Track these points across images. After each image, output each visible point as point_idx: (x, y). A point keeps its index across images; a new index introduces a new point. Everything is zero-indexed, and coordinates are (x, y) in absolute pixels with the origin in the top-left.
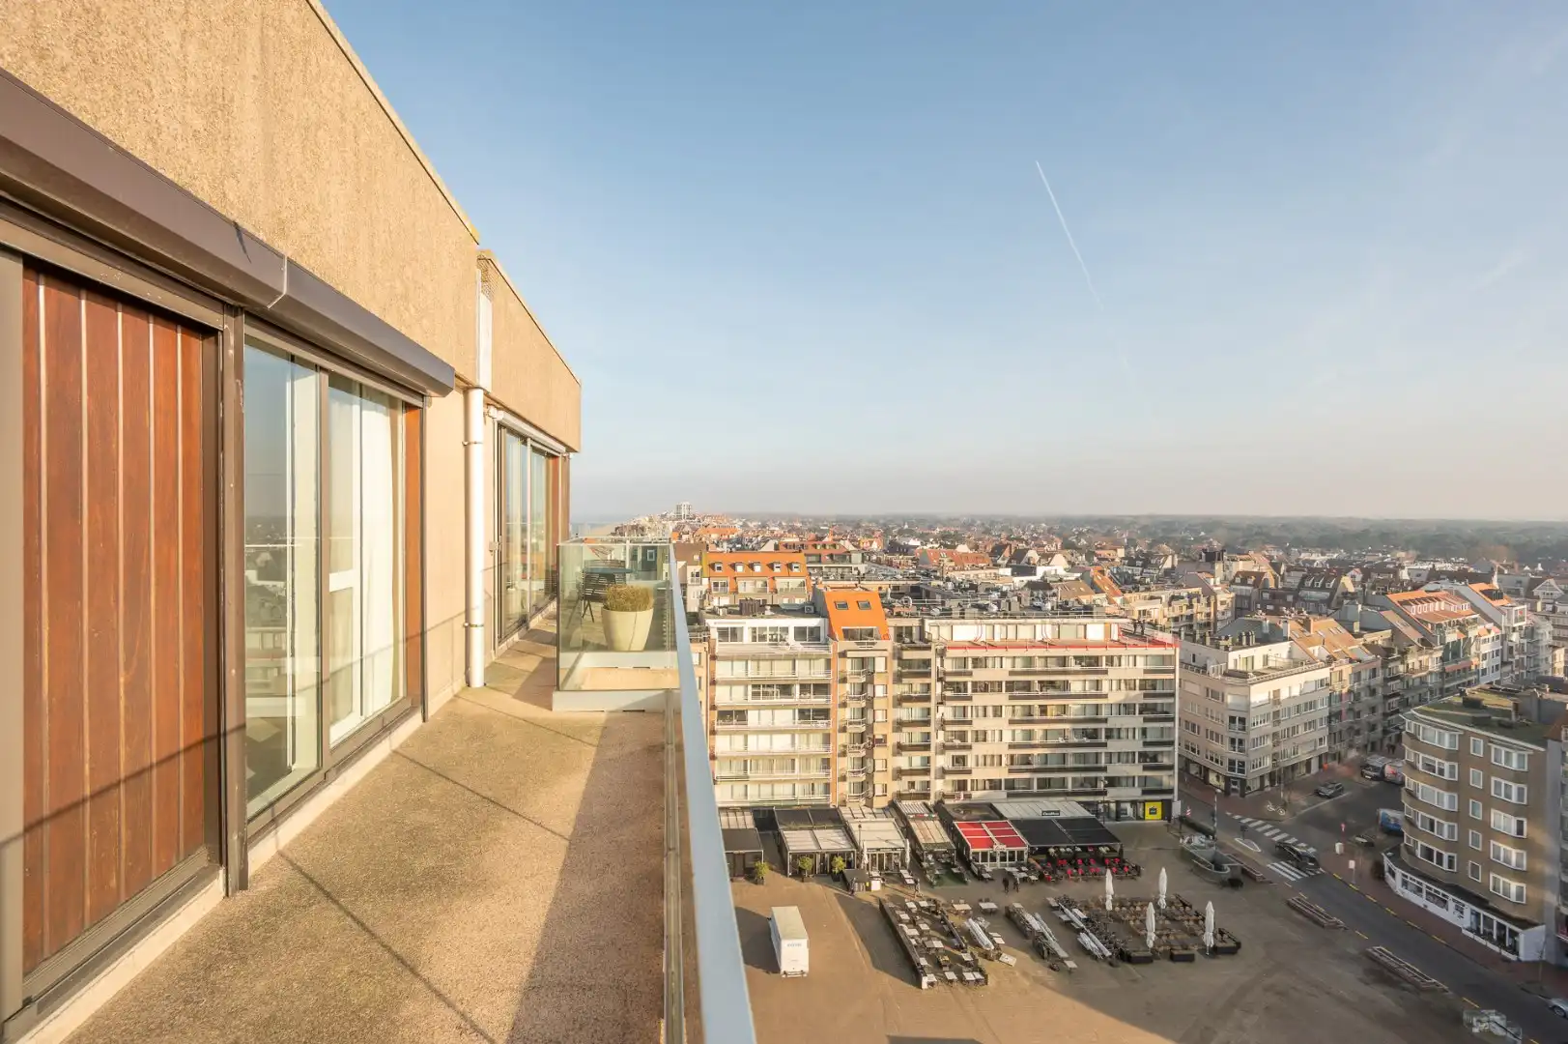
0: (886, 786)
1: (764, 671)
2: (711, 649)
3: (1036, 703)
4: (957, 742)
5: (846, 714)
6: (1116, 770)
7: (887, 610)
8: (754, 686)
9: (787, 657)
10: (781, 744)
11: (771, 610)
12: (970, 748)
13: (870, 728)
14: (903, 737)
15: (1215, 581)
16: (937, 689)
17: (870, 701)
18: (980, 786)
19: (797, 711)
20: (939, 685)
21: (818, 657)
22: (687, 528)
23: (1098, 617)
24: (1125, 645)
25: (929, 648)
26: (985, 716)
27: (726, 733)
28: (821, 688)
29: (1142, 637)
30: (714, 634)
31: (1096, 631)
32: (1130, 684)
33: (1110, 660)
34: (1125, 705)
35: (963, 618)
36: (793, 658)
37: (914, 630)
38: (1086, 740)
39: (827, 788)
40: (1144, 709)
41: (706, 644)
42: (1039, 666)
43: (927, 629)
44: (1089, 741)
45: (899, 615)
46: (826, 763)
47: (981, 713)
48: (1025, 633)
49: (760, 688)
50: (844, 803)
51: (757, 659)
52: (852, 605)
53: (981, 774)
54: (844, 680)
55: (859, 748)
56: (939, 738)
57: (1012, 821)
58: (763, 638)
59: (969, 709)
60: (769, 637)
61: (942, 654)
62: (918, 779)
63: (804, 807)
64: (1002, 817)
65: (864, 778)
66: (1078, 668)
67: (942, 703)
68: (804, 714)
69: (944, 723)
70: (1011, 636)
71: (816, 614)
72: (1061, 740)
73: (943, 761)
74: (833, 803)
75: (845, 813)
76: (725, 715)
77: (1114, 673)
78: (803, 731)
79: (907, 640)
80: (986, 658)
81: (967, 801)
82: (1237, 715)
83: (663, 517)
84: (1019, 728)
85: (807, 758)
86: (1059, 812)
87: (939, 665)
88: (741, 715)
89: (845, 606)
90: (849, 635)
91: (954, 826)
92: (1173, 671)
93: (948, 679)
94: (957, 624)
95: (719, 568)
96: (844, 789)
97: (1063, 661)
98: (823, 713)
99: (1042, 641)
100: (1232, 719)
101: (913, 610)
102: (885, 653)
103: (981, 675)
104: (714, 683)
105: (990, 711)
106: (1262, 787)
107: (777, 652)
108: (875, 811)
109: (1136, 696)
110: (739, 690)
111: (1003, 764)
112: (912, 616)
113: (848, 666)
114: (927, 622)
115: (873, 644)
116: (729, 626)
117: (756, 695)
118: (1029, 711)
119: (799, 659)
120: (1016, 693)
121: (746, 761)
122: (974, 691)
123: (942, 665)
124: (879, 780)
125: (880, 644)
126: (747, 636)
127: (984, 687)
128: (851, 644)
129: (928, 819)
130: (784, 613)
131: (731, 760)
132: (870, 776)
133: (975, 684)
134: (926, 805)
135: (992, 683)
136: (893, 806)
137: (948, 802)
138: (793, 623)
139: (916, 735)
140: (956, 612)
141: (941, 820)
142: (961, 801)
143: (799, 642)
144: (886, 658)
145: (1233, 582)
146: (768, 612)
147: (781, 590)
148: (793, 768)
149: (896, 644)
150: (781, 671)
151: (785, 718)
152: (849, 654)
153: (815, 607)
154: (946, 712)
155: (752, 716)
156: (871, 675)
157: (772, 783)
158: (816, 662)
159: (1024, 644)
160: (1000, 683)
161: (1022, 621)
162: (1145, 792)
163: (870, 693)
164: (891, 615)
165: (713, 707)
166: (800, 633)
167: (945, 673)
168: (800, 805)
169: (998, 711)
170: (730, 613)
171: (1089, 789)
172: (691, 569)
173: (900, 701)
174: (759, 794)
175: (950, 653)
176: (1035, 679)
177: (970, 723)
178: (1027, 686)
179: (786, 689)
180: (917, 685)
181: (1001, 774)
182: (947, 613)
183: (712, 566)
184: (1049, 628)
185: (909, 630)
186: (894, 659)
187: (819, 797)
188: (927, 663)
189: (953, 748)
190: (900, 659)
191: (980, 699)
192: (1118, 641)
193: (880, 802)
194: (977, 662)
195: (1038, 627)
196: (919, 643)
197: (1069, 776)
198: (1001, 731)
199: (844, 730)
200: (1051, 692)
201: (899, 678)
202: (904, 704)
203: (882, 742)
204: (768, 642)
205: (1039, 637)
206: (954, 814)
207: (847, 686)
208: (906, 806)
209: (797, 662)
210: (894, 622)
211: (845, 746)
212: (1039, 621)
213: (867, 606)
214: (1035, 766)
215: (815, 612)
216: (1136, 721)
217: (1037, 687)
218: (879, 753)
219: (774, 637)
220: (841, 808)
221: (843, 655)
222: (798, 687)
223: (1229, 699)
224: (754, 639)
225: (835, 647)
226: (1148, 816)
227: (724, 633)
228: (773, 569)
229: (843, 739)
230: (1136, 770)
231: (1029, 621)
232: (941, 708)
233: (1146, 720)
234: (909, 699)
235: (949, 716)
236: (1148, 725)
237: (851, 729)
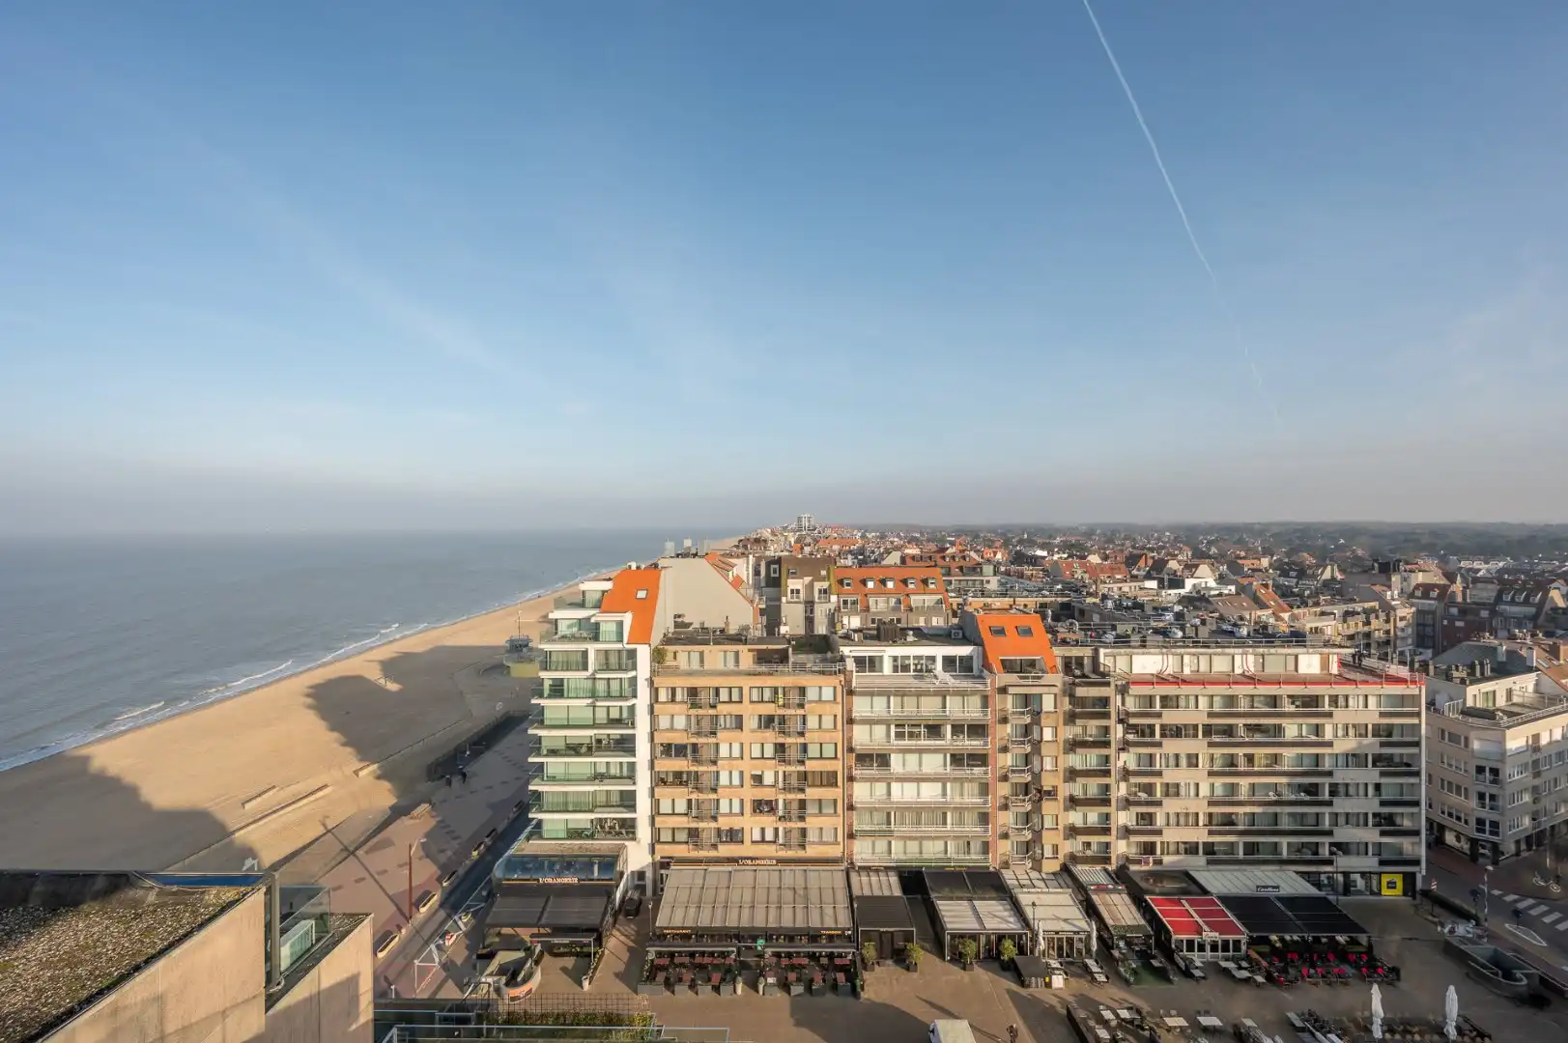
0: (1057, 846)
1: (910, 707)
2: (848, 682)
3: (1240, 751)
4: (1143, 796)
5: (1007, 760)
6: (1344, 834)
7: (1050, 636)
8: (897, 726)
9: (936, 694)
10: (930, 792)
11: (914, 635)
12: (1159, 804)
13: (1037, 777)
14: (1076, 789)
15: (1393, 595)
16: (1118, 732)
17: (1037, 745)
18: (1172, 848)
19: (948, 756)
20: (1120, 727)
21: (974, 693)
22: (808, 540)
23: (1313, 646)
24: (1349, 681)
25: (1108, 684)
26: (1177, 765)
27: (865, 780)
28: (978, 730)
29: (1371, 672)
30: (850, 665)
31: (1310, 663)
32: (1361, 731)
33: (1334, 700)
34: (1354, 755)
35: (1144, 647)
36: (943, 694)
37: (1086, 661)
38: (1303, 796)
39: (986, 848)
40: (1378, 760)
41: (842, 678)
42: (1243, 706)
43: (1102, 660)
44: (1308, 798)
45: (1064, 642)
46: (984, 818)
47: (1172, 761)
48: (1221, 665)
49: (905, 728)
50: (1006, 865)
51: (902, 693)
52: (1010, 631)
53: (1173, 835)
54: (1004, 720)
55: (1024, 800)
56: (1121, 790)
57: (1219, 898)
58: (906, 668)
59: (1158, 756)
60: (912, 667)
61: (1123, 691)
62: (1094, 839)
63: (958, 869)
64: (1205, 892)
65: (1030, 837)
66: (1292, 709)
67: (1123, 749)
68: (957, 759)
69: (1126, 774)
70: (1204, 667)
71: (965, 640)
72: (1272, 797)
73: (1124, 818)
74: (993, 863)
75: (1008, 876)
76: (864, 758)
77: (1341, 716)
78: (955, 780)
79: (1078, 672)
80: (1177, 697)
81: (1158, 868)
82: (1488, 765)
83: (785, 529)
84: (1219, 782)
85: (960, 810)
86: (1277, 887)
87: (1119, 703)
88: (883, 760)
89: (1001, 632)
90: (1008, 667)
91: (1146, 901)
92: (1418, 715)
93: (1132, 721)
94: (1138, 654)
95: (848, 584)
96: (1005, 847)
97: (1274, 701)
98: (981, 759)
99: (1243, 675)
100: (1480, 770)
101: (1080, 636)
102: (1055, 690)
103: (1171, 717)
104: (851, 721)
105: (1183, 761)
106: (1518, 854)
107: (923, 685)
108: (1044, 876)
109: (1371, 744)
110: (880, 731)
111: (1201, 823)
112: (1084, 645)
113: (1009, 703)
114: (1102, 651)
115: (1039, 678)
116: (867, 654)
117: (900, 735)
118: (1231, 761)
119: (951, 695)
120: (1216, 739)
121: (889, 814)
122: (1163, 735)
123: (1123, 704)
124: (1049, 839)
125: (1048, 678)
126: (887, 667)
127: (1177, 732)
128: (1013, 678)
129: (1114, 891)
130: (927, 639)
131: (872, 810)
132: (1038, 835)
133: (1163, 727)
134: (1106, 870)
135: (1185, 726)
136: (1065, 869)
137: (1133, 868)
138: (940, 651)
139: (1093, 786)
140: (1135, 639)
141: (1129, 894)
142: (1150, 867)
143: (947, 674)
144: (1055, 695)
145: (1412, 595)
146: (910, 639)
147: (917, 608)
148: (945, 823)
149: (1067, 678)
150: (929, 707)
151: (934, 763)
152: (1011, 690)
153: (963, 631)
154: (1128, 759)
155: (895, 760)
156: (1037, 715)
157: (920, 839)
158: (970, 698)
159: (1225, 679)
160: (1196, 727)
161: (1219, 650)
162: (1382, 863)
163: (1036, 736)
164: (1054, 643)
165: (851, 750)
166: (949, 662)
167: (1128, 714)
168: (954, 867)
169: (1193, 761)
170: (865, 638)
171: (1310, 857)
172: (818, 586)
173: (1073, 745)
174: (903, 852)
175: (1134, 690)
176: (1240, 722)
177: (1159, 774)
178: (1229, 731)
179: (934, 730)
180: (1093, 726)
181: (1200, 835)
182: (1122, 641)
183: (841, 582)
184: (1251, 658)
185: (1080, 661)
186: (1064, 696)
187: (974, 858)
188: (1105, 701)
189: (1138, 803)
190: (1072, 696)
191: (1171, 746)
192: (1340, 675)
193: (1051, 866)
194: (1166, 700)
195: (1238, 659)
196: (1094, 678)
197: (1284, 841)
198: (1197, 785)
199: (1005, 778)
200: (1258, 738)
201: (1071, 718)
202: (1078, 750)
203: (1052, 794)
204: (912, 673)
205: (1238, 671)
206: (1143, 885)
207: (1008, 728)
208: (1082, 871)
209: (948, 698)
210: (1059, 652)
211: (1006, 798)
212: (1240, 650)
213: (1028, 632)
214: (1241, 828)
215: (964, 637)
216: (1372, 775)
217: (1241, 732)
218: (1049, 808)
219: (919, 667)
220: (1003, 871)
221: (1003, 690)
222: (949, 727)
223: (1476, 745)
224: (895, 669)
225: (993, 682)
226: (1385, 891)
227: (860, 662)
228: (907, 586)
229: (1004, 789)
230: (1371, 835)
231: (1227, 650)
232: (1123, 756)
233: (1383, 774)
234: (1084, 744)
235: (1132, 766)
236: (1384, 780)
237: (1015, 778)
